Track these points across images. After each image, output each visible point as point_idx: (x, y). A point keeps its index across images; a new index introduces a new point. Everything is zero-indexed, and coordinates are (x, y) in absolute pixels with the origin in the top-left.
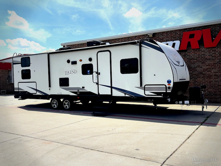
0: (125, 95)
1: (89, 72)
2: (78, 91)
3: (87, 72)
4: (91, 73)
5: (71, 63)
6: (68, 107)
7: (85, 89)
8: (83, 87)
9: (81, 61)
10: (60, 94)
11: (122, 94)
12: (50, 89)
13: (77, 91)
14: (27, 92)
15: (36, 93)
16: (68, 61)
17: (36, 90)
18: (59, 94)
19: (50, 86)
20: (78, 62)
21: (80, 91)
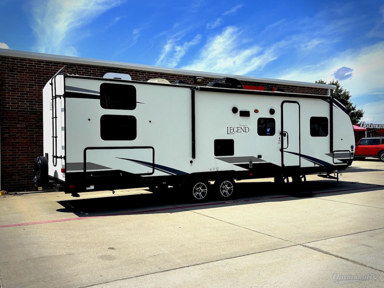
0: (315, 165)
1: (268, 131)
2: (251, 162)
3: (266, 130)
4: (272, 133)
5: (238, 113)
6: (229, 195)
7: (262, 159)
8: (260, 156)
9: (256, 111)
10: (215, 170)
11: (310, 164)
12: (191, 162)
13: (249, 163)
14: (119, 171)
15: (151, 172)
16: (235, 110)
17: (154, 166)
18: (212, 171)
19: (194, 156)
20: (252, 113)
21: (253, 163)
